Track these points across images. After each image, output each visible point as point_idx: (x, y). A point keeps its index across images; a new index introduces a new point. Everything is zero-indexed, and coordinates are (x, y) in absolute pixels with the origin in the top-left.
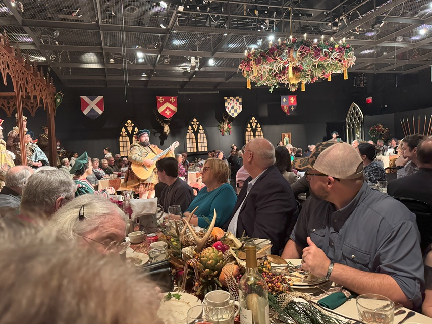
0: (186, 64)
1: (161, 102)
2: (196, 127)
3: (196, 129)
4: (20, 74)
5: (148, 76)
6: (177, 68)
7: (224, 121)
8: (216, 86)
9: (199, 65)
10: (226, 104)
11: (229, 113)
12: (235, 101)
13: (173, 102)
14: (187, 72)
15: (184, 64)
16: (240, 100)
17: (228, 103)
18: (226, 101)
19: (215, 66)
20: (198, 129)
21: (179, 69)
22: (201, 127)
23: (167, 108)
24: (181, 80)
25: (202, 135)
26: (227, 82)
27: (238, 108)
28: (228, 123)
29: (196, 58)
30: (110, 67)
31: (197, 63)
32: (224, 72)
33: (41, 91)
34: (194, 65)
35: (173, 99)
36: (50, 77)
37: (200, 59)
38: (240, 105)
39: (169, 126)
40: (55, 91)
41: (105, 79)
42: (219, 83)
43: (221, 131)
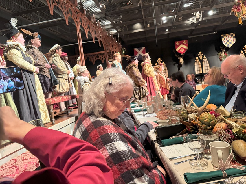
0: (193, 18)
1: (178, 45)
2: (201, 57)
3: (201, 59)
4: (106, 40)
5: (170, 30)
6: (187, 22)
7: (221, 51)
8: (214, 28)
9: (202, 16)
10: (223, 40)
11: (225, 45)
12: (230, 36)
13: (185, 44)
14: (194, 23)
15: (192, 18)
16: (234, 35)
17: (225, 39)
18: (223, 37)
19: (213, 15)
20: (203, 58)
21: (189, 22)
22: (205, 57)
23: (182, 48)
24: (190, 29)
25: (206, 62)
26: (223, 24)
27: (233, 41)
28: (225, 52)
29: (200, 13)
30: (148, 29)
31: (200, 15)
32: (220, 18)
33: (115, 48)
34: (198, 17)
35: (185, 42)
36: (119, 40)
37: (202, 13)
38: (234, 38)
39: (183, 58)
40: (121, 47)
41: (145, 37)
42: (217, 26)
43: (219, 58)
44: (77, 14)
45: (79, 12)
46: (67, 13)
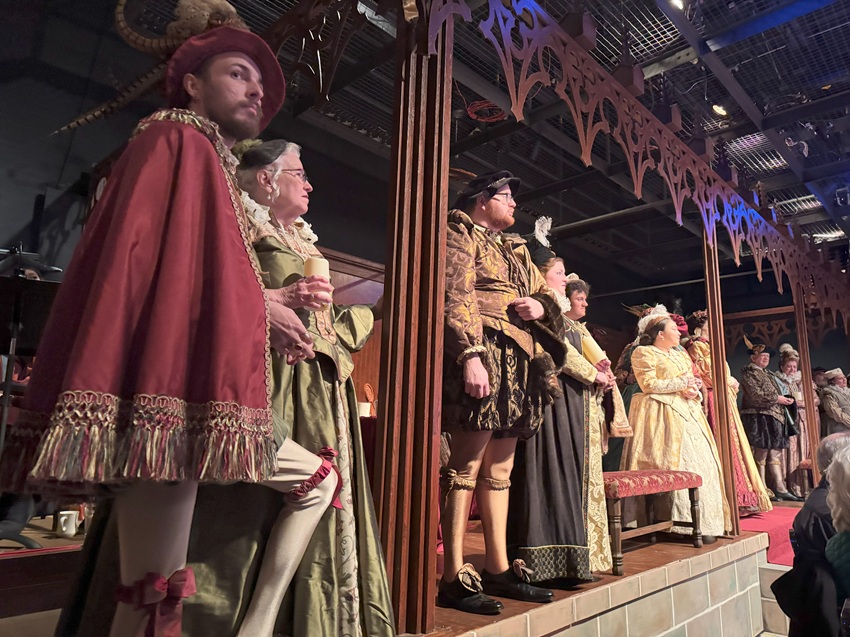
4: (802, 269)
44: (710, 186)
45: (714, 181)
46: (679, 186)
